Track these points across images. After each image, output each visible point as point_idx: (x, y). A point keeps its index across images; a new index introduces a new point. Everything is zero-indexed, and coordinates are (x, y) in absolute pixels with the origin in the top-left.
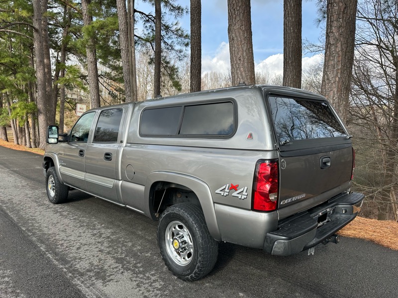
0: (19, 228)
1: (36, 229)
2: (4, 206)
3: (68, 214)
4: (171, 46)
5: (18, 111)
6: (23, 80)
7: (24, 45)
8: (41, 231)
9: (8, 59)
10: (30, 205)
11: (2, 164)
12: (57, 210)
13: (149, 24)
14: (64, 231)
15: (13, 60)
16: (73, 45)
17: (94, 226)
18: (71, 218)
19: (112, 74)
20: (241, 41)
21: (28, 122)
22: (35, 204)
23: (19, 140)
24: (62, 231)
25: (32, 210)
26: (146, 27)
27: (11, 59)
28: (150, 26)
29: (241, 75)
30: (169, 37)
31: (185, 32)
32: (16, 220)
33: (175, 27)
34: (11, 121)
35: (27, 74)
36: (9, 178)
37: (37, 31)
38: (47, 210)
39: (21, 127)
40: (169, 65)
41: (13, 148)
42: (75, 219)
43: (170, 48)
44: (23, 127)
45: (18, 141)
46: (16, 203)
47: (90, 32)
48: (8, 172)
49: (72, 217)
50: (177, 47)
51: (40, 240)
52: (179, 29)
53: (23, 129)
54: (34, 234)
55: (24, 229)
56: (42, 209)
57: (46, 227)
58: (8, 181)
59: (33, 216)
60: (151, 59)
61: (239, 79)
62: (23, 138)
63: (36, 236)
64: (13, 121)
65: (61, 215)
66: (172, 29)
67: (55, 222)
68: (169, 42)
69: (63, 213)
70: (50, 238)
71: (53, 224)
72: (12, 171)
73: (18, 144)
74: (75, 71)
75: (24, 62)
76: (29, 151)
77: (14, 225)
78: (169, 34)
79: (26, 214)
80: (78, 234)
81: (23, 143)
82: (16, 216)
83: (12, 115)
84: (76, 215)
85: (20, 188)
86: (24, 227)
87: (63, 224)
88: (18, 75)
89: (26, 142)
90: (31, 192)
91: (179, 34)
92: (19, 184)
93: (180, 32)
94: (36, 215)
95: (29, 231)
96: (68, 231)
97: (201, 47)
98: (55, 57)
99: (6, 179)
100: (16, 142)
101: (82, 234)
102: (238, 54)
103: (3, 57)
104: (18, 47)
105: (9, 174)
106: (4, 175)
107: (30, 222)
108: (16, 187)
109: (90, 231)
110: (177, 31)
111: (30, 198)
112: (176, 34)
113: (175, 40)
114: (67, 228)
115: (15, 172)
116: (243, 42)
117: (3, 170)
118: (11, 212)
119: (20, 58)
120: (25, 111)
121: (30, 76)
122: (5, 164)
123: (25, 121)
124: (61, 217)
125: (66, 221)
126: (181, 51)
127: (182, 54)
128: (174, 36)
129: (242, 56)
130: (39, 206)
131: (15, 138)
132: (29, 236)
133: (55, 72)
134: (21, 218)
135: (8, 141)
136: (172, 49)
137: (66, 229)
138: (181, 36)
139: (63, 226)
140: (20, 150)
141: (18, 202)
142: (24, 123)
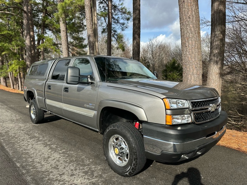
0: (14, 164)
1: (30, 165)
2: (2, 138)
3: (57, 147)
4: (117, 20)
5: (13, 66)
6: (17, 46)
7: (17, 23)
8: (34, 167)
9: (6, 31)
10: (23, 138)
11: (2, 102)
12: (46, 143)
13: (103, 5)
14: (56, 168)
15: (10, 32)
16: (49, 22)
17: (83, 161)
18: (60, 152)
19: (74, 42)
20: (191, 3)
21: (20, 74)
22: (27, 137)
23: (15, 86)
24: (55, 168)
25: (25, 143)
26: (100, 7)
27: (8, 32)
28: (103, 6)
29: (191, 30)
30: (116, 14)
31: (127, 10)
32: (11, 154)
33: (121, 6)
34: (9, 73)
35: (19, 42)
36: (7, 113)
37: (25, 12)
38: (38, 143)
39: (15, 77)
40: (116, 33)
41: (11, 91)
42: (63, 153)
43: (117, 22)
44: (17, 77)
45: (13, 86)
46: (12, 136)
47: (63, 7)
48: (6, 108)
49: (61, 150)
50: (121, 21)
51: (35, 180)
52: (124, 8)
53: (17, 79)
54: (28, 171)
55: (18, 165)
56: (34, 142)
57: (39, 163)
58: (6, 115)
59: (26, 150)
60: (103, 29)
61: (188, 34)
62: (17, 85)
63: (30, 174)
64: (10, 73)
65: (51, 148)
66: (118, 8)
67: (46, 156)
68: (116, 17)
69: (52, 146)
70: (44, 178)
71: (45, 159)
72: (9, 107)
73: (14, 88)
74: (51, 39)
75: (17, 34)
76: (21, 93)
77: (9, 160)
78: (116, 12)
79: (20, 147)
80: (70, 172)
81: (17, 88)
82: (11, 150)
83: (9, 69)
84: (64, 149)
85: (15, 121)
86: (18, 162)
87: (54, 159)
88: (13, 43)
89: (19, 87)
90: (23, 125)
91: (124, 11)
92: (14, 118)
93: (124, 10)
94: (28, 148)
95: (23, 167)
96: (61, 168)
97: (140, 19)
98: (37, 32)
99: (5, 113)
100: (12, 87)
101: (75, 172)
102: (188, 13)
103: (3, 31)
104: (13, 24)
105: (7, 109)
106: (3, 111)
107: (24, 156)
108: (12, 121)
109: (81, 168)
110: (122, 9)
111: (23, 130)
112: (121, 12)
113: (120, 16)
114: (57, 163)
115: (12, 108)
116: (192, 4)
117: (3, 107)
118: (7, 145)
119: (14, 31)
120: (18, 66)
121: (21, 43)
122: (4, 102)
123: (18, 73)
124: (50, 150)
125: (56, 155)
126: (123, 24)
127: (125, 26)
128: (119, 13)
129: (191, 15)
130: (31, 138)
131: (12, 85)
132: (23, 174)
133: (37, 42)
134: (15, 152)
135: (7, 87)
136: (118, 22)
137: (57, 166)
138: (124, 13)
139: (55, 161)
140: (15, 92)
141: (13, 135)
142: (17, 74)
